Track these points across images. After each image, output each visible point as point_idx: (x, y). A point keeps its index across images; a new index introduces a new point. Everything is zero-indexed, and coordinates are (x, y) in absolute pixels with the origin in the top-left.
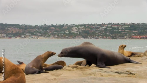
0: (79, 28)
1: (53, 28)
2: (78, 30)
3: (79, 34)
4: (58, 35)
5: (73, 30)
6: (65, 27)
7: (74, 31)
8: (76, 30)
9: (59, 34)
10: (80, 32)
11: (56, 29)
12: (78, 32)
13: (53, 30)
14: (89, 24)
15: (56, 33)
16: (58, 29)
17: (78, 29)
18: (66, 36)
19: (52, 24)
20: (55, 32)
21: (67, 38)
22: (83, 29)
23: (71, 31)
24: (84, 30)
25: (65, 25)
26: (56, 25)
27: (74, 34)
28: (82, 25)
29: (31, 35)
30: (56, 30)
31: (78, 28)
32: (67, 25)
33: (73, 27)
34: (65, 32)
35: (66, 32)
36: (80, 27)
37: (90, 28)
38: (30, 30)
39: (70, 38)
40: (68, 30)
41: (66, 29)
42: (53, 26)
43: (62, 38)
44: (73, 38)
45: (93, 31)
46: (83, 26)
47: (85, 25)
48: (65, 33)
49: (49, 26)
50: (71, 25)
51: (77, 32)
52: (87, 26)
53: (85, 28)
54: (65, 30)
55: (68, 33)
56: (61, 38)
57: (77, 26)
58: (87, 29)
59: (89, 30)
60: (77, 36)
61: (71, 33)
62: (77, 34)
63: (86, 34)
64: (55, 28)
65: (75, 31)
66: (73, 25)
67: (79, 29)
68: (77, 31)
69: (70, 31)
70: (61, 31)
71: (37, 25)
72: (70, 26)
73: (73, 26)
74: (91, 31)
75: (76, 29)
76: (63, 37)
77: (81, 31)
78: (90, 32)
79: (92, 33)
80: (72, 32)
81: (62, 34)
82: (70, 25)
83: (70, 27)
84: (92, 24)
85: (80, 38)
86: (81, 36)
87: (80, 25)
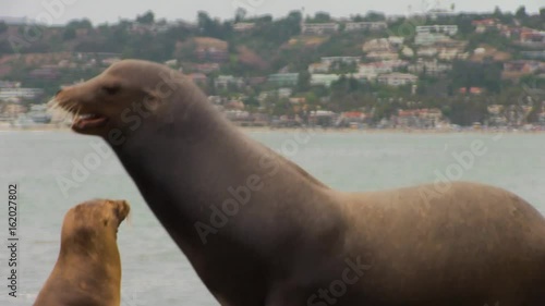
0: (419, 40)
1: (214, 45)
2: (412, 60)
3: (421, 91)
4: (251, 103)
5: (368, 61)
6: (310, 34)
7: (379, 66)
8: (392, 61)
9: (258, 91)
10: (423, 76)
11: (231, 50)
12: (412, 78)
13: (209, 58)
14: (498, 16)
15: (233, 88)
16: (247, 54)
17: (408, 52)
18: (313, 104)
19: (202, 16)
20: (224, 79)
21: (324, 123)
22: (453, 53)
23: (353, 68)
24: (456, 61)
25: (309, 21)
26: (238, 20)
27: (376, 88)
28: (444, 19)
29: (38, 100)
30: (235, 58)
31: (410, 43)
32: (322, 18)
33: (367, 34)
34: (305, 78)
35: (317, 78)
36: (423, 36)
37: (505, 45)
38: (29, 58)
39: (344, 125)
40: (327, 62)
41: (313, 56)
42: (208, 26)
43: (280, 126)
44: (372, 123)
45: (530, 68)
46: (454, 30)
47: (466, 23)
48: (303, 86)
49: (181, 31)
50: (358, 19)
51: (401, 79)
52: (481, 29)
53: (464, 44)
54: (305, 60)
55: (334, 84)
56: (271, 125)
58: (480, 51)
59: (500, 56)
60: (405, 107)
61: (354, 84)
62: (405, 89)
63: (476, 91)
64: (224, 44)
65: (387, 65)
66: (374, 17)
67: (415, 48)
68: (403, 70)
69: (344, 68)
70: (277, 67)
71: (86, 24)
72: (351, 27)
73: (372, 26)
74: (518, 67)
75: (396, 47)
76: (291, 115)
77: (432, 67)
78: (507, 73)
79: (527, 80)
80: (366, 72)
81: (284, 92)
82: (343, 23)
83: (348, 39)
84: (521, 12)
85: (427, 125)
86: (431, 105)
87: (427, 21)
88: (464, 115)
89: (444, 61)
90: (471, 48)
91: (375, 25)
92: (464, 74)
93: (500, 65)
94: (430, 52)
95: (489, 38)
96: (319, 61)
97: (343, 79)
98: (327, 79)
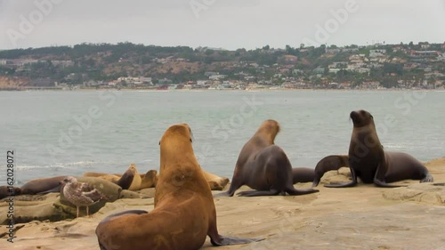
0: (371, 55)
1: (292, 58)
2: (368, 63)
3: (372, 75)
4: (306, 80)
5: (351, 63)
6: (329, 53)
7: (355, 66)
8: (360, 63)
9: (309, 75)
10: (372, 69)
11: (298, 60)
12: (368, 70)
13: (290, 63)
14: (402, 45)
15: (299, 74)
16: (304, 61)
17: (366, 60)
18: (330, 80)
19: (287, 46)
20: (296, 71)
21: (334, 87)
22: (384, 60)
23: (345, 66)
24: (385, 63)
25: (328, 48)
26: (301, 48)
27: (354, 73)
28: (381, 47)
29: (225, 79)
30: (300, 63)
31: (367, 56)
32: (334, 47)
33: (351, 53)
34: (327, 70)
35: (331, 70)
36: (372, 53)
37: (404, 57)
38: (222, 63)
39: (342, 88)
40: (335, 64)
41: (330, 62)
42: (290, 51)
43: (318, 88)
44: (353, 87)
45: (414, 66)
46: (384, 51)
47: (389, 48)
48: (326, 73)
49: (280, 52)
50: (347, 47)
51: (364, 70)
52: (395, 51)
53: (388, 56)
54: (326, 63)
55: (338, 72)
56: (314, 88)
57: (365, 50)
58: (395, 59)
59: (402, 61)
60: (365, 81)
61: (345, 71)
62: (366, 74)
63: (393, 74)
64: (296, 57)
65: (359, 65)
66: (354, 46)
67: (369, 58)
68: (365, 67)
69: (341, 65)
70: (316, 66)
71: (244, 50)
72: (344, 50)
73: (353, 50)
74: (410, 65)
75: (362, 58)
76: (322, 84)
77: (376, 65)
78: (405, 68)
79: (412, 70)
80: (350, 68)
81: (319, 76)
82: (341, 49)
83: (343, 55)
84: (411, 43)
85: (374, 88)
86: (376, 80)
87: (374, 48)
88: (387, 84)
89: (380, 63)
90: (391, 58)
91: (354, 50)
92: (388, 68)
93: (403, 65)
94: (375, 60)
95: (398, 54)
96: (332, 64)
97: (341, 71)
98: (336, 70)
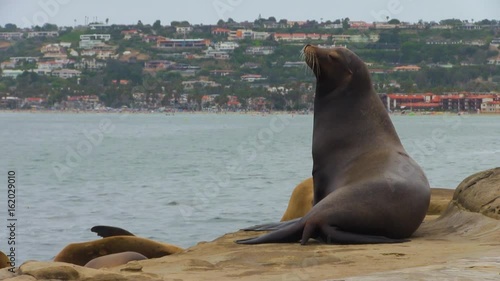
0: (82, 45)
2: (77, 59)
3: (83, 82)
5: (45, 60)
6: (2, 40)
7: (53, 64)
8: (63, 60)
10: (85, 71)
12: (77, 73)
14: (140, 27)
17: (74, 53)
18: (4, 92)
21: (12, 106)
22: (107, 54)
23: (34, 65)
24: (109, 60)
27: (51, 79)
28: (101, 30)
31: (75, 46)
32: (11, 28)
33: (44, 40)
35: (7, 72)
36: (85, 42)
37: (146, 49)
39: (27, 107)
40: (14, 60)
41: (4, 55)
44: (48, 105)
45: (164, 66)
46: (108, 37)
47: (116, 32)
50: (37, 28)
51: (70, 73)
52: (128, 37)
53: (115, 48)
55: (19, 76)
57: (71, 35)
58: (127, 53)
59: (142, 57)
60: (72, 94)
61: (33, 74)
62: (72, 81)
63: (124, 82)
65: (59, 63)
66: (49, 27)
67: (79, 51)
68: (71, 66)
69: (26, 63)
72: (32, 35)
73: (47, 33)
74: (154, 65)
75: (65, 50)
77: (92, 64)
78: (147, 69)
80: (43, 68)
82: (26, 31)
83: (30, 43)
84: (158, 23)
85: (88, 107)
86: (92, 93)
87: (88, 30)
88: (114, 99)
89: (100, 61)
90: (120, 51)
91: (50, 34)
92: (115, 69)
93: (142, 63)
94: (91, 54)
95: (134, 43)
96: (8, 60)
97: (26, 74)
98: (15, 73)
